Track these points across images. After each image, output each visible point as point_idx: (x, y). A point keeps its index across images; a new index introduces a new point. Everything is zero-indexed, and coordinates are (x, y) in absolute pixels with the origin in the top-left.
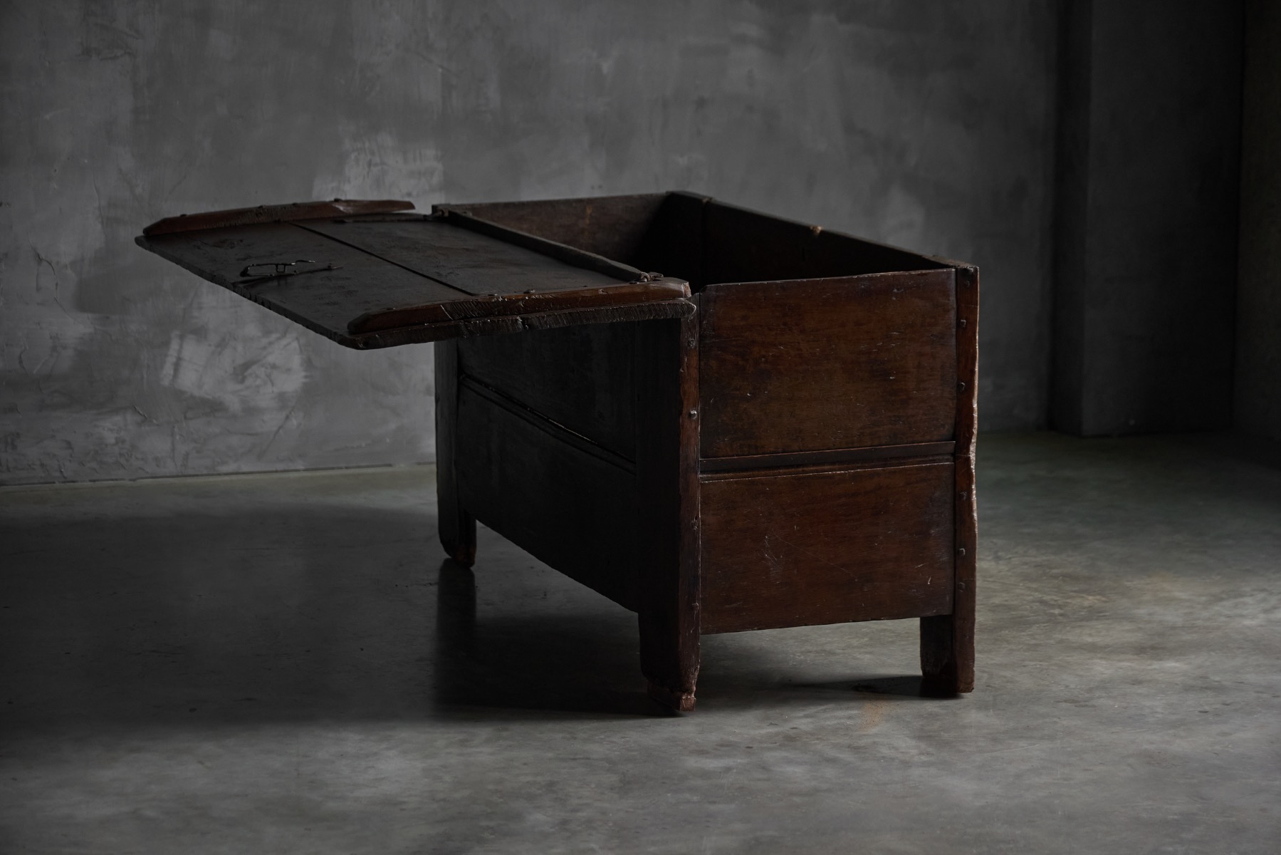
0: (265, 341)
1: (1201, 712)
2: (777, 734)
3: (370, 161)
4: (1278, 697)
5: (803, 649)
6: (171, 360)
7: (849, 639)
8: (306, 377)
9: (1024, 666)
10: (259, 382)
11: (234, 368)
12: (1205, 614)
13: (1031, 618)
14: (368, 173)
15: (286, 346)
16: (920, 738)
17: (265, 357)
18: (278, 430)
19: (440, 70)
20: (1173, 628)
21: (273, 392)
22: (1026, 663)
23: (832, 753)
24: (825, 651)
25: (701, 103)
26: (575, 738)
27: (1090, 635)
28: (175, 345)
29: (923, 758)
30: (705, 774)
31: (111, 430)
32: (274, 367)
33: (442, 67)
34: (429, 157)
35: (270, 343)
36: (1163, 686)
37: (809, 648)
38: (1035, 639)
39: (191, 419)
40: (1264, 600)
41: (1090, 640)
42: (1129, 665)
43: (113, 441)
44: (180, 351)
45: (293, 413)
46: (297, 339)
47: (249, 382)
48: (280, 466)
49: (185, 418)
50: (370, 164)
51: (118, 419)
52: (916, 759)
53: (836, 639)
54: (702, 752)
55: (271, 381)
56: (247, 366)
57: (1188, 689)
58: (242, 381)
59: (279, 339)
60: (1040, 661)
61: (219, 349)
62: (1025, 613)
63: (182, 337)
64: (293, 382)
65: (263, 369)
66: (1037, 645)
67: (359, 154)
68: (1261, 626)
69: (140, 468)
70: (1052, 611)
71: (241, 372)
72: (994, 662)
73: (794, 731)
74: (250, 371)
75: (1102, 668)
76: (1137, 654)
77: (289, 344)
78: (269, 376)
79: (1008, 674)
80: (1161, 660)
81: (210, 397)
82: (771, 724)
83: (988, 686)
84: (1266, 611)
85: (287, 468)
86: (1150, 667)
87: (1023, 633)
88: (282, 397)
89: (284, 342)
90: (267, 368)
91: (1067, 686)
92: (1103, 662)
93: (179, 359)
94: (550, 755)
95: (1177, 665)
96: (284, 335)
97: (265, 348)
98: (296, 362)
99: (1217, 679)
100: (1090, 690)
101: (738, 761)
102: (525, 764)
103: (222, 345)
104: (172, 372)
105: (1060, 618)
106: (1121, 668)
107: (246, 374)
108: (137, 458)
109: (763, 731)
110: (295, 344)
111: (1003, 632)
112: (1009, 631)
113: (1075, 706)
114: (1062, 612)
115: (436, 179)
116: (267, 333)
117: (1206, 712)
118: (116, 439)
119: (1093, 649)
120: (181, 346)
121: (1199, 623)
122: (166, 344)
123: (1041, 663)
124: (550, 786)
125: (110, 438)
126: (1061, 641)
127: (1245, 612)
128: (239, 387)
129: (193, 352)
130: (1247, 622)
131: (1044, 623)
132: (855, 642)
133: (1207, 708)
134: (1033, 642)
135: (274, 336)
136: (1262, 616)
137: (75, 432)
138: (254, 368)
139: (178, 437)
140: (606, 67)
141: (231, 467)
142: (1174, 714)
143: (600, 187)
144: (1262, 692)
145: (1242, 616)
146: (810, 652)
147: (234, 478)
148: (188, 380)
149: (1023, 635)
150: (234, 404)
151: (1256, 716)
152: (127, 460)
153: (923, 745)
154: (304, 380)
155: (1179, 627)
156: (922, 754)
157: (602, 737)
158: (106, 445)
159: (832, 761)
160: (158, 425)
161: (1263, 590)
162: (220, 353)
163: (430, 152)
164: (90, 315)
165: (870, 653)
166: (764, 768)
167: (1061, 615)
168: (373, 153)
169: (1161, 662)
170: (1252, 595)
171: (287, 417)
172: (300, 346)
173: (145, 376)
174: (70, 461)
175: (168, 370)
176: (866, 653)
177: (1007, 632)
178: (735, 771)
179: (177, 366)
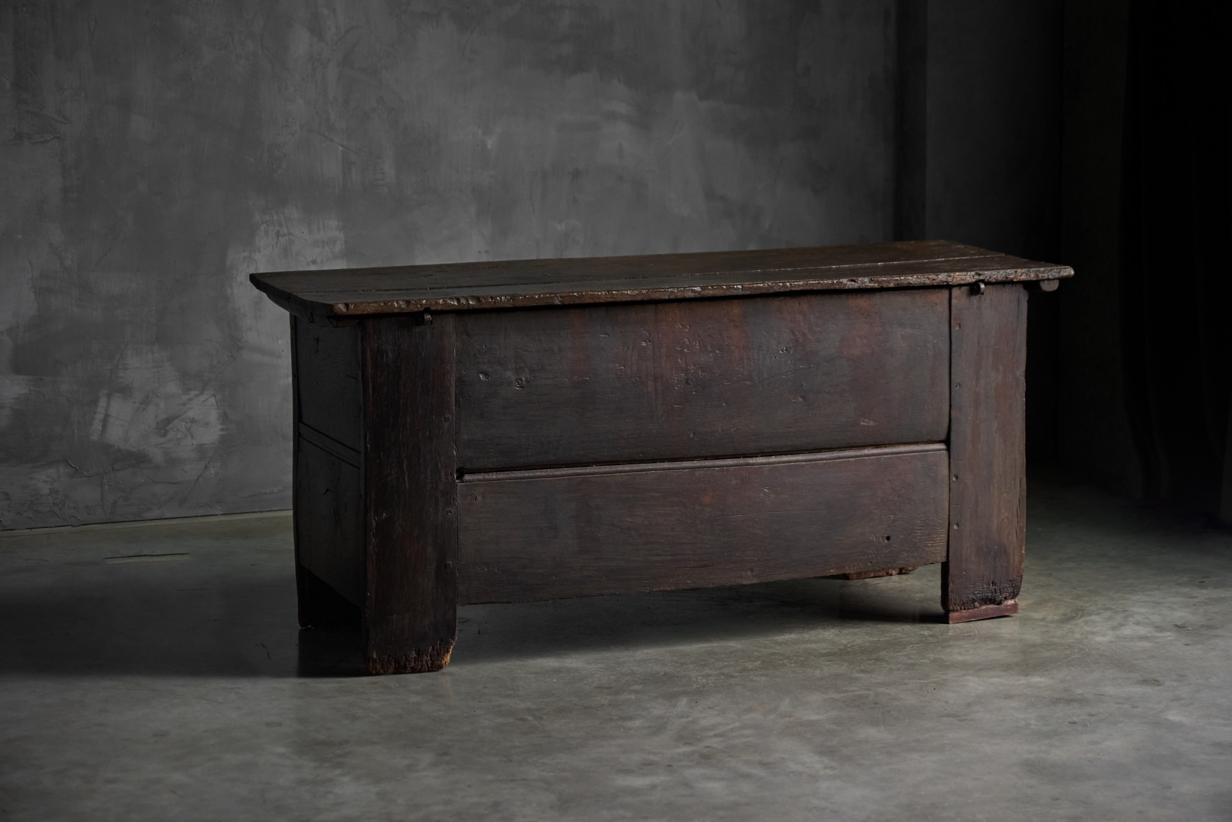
0: (185, 398)
1: (1070, 723)
2: (693, 753)
3: (278, 231)
4: (1137, 707)
5: (703, 673)
6: (100, 416)
7: (743, 662)
8: (222, 430)
9: (905, 684)
10: (179, 436)
11: (157, 423)
12: (1059, 633)
13: (905, 639)
14: (276, 243)
15: (204, 401)
16: (821, 753)
17: (185, 412)
18: (198, 479)
19: (341, 148)
20: (1034, 646)
21: (193, 444)
22: (907, 681)
23: (746, 769)
24: (724, 674)
25: (576, 174)
26: (511, 761)
27: (960, 654)
28: (102, 403)
29: (828, 772)
30: (634, 792)
31: (45, 482)
32: (193, 421)
33: (342, 146)
34: (332, 228)
35: (190, 400)
36: (1033, 699)
37: (709, 672)
38: (910, 658)
39: (118, 470)
40: (1110, 618)
41: (960, 658)
42: (999, 681)
43: (47, 491)
44: (107, 409)
45: (211, 463)
46: (214, 395)
47: (171, 435)
48: (201, 512)
49: (113, 469)
50: (278, 235)
51: (52, 471)
52: (822, 773)
53: (732, 663)
54: (627, 772)
55: (190, 434)
56: (169, 421)
57: (1056, 701)
58: (165, 435)
59: (197, 395)
60: (919, 679)
61: (143, 406)
62: (899, 635)
63: (109, 396)
64: (211, 435)
65: (184, 423)
66: (913, 664)
67: (268, 225)
68: (1112, 642)
69: (72, 516)
70: (922, 632)
71: (163, 427)
72: (877, 681)
73: (707, 749)
74: (171, 425)
75: (975, 685)
76: (1005, 671)
77: (207, 399)
78: (189, 430)
79: (892, 691)
80: (1027, 675)
81: (135, 450)
82: (686, 743)
83: (875, 703)
84: (1114, 628)
85: (206, 514)
86: (1018, 683)
87: (900, 654)
88: (201, 449)
89: (202, 398)
90: (187, 422)
91: (946, 702)
92: (976, 679)
93: (107, 416)
94: (490, 777)
95: (1042, 680)
96: (202, 392)
97: (184, 404)
98: (213, 416)
99: (1080, 691)
100: (969, 705)
101: (661, 778)
102: (469, 786)
103: (146, 402)
104: (100, 428)
105: (929, 638)
106: (992, 684)
107: (168, 428)
108: (69, 507)
109: (680, 750)
110: (212, 400)
111: (881, 653)
112: (887, 652)
113: (957, 720)
114: (931, 633)
115: (338, 247)
116: (187, 390)
117: (1075, 723)
118: (50, 489)
119: (966, 667)
120: (108, 404)
121: (1055, 640)
122: (95, 402)
123: (920, 681)
124: (496, 805)
125: (45, 489)
126: (935, 660)
127: (1095, 630)
128: (162, 440)
129: (120, 410)
130: (1099, 639)
131: (916, 644)
132: (749, 665)
133: (1075, 719)
134: (910, 661)
135: (193, 393)
136: (1111, 633)
137: (12, 484)
138: (176, 422)
139: (106, 487)
140: (491, 143)
141: (156, 513)
142: (1047, 725)
143: (487, 252)
144: (1123, 704)
145: (1093, 633)
146: (711, 675)
147: (159, 523)
148: (115, 435)
149: (900, 656)
150: (157, 455)
151: (1120, 725)
152: (60, 509)
153: (826, 760)
154: (221, 433)
155: (1039, 645)
156: (825, 768)
157: (535, 759)
158: (42, 495)
159: (746, 776)
160: (87, 476)
161: (1107, 609)
162: (144, 409)
163: (333, 223)
164: (25, 377)
165: (765, 675)
166: (686, 784)
167: (931, 636)
168: (281, 225)
169: (1028, 678)
170: (1099, 614)
171: (206, 467)
172: (216, 402)
173: (76, 432)
174: (9, 511)
175: (97, 425)
176: (761, 675)
177: (885, 653)
178: (660, 788)
179: (105, 422)
